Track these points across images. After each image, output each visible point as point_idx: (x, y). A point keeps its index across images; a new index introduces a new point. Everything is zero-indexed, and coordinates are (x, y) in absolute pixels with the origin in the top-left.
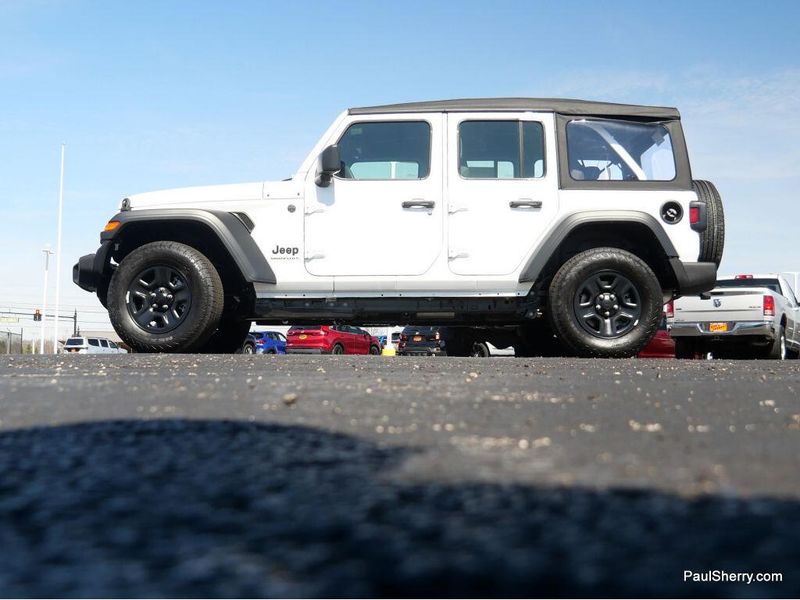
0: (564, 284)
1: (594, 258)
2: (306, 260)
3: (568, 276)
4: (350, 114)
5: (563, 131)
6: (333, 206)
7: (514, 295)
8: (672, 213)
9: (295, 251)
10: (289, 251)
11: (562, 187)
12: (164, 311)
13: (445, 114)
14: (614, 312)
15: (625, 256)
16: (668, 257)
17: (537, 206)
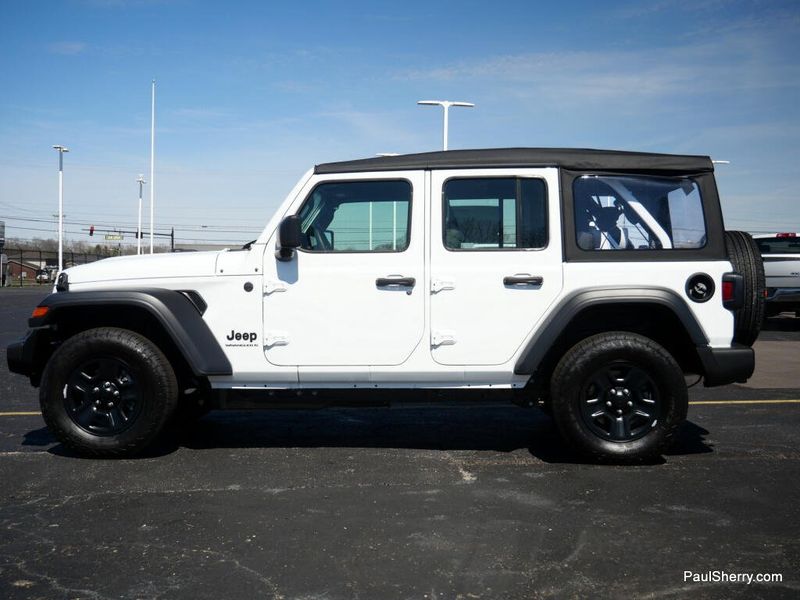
0: (568, 377)
1: (604, 347)
2: (266, 348)
3: (573, 369)
4: (316, 173)
5: (569, 190)
6: (297, 283)
7: (509, 386)
8: (701, 289)
9: (252, 337)
10: (246, 336)
11: (566, 258)
12: (109, 409)
13: (428, 173)
14: (627, 410)
15: (642, 343)
16: (695, 345)
17: (536, 283)
